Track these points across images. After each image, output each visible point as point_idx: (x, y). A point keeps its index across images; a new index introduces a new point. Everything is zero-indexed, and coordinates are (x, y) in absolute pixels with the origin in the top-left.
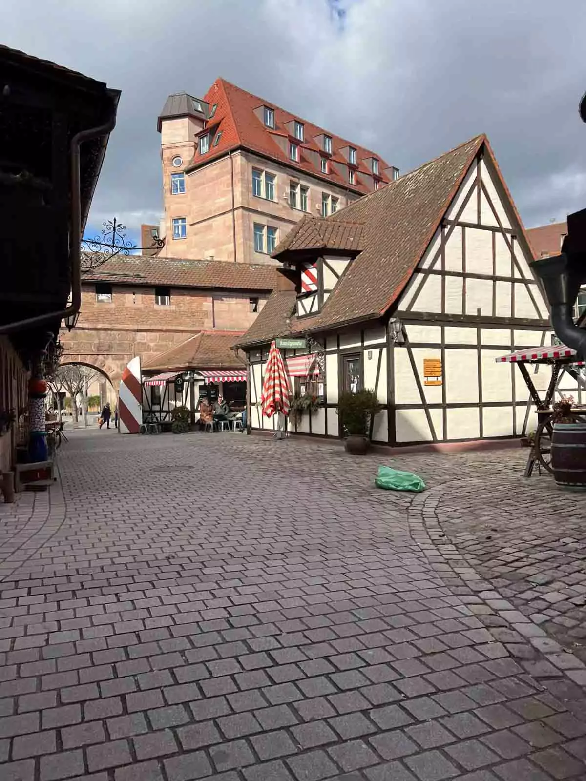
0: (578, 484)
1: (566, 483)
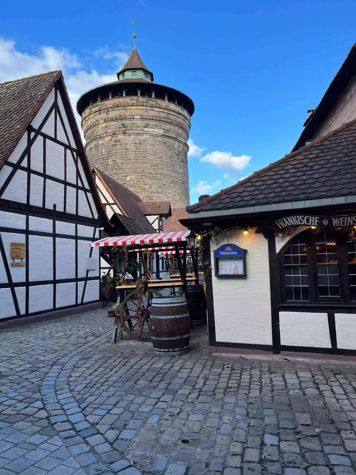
0: (176, 349)
1: (166, 350)
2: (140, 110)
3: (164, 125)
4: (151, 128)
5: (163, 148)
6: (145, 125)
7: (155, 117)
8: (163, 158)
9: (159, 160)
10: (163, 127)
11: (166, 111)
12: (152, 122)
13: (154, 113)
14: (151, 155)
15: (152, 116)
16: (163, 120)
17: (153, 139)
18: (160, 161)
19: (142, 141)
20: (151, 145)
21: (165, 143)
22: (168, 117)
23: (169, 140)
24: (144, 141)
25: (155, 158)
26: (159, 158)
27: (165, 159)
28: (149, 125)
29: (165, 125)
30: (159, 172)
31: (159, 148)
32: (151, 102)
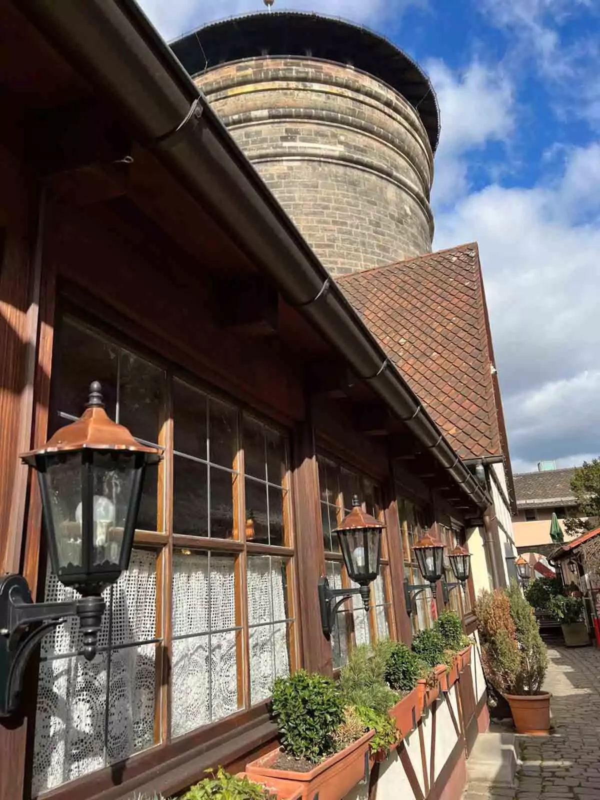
2: (266, 93)
3: (345, 132)
4: (304, 140)
5: (344, 196)
6: (284, 135)
7: (316, 109)
8: (349, 222)
9: (336, 228)
10: (342, 138)
11: (349, 93)
12: (308, 126)
13: (314, 96)
14: (306, 214)
15: (305, 108)
16: (342, 118)
17: (314, 169)
18: (340, 231)
19: (275, 177)
20: (306, 186)
21: (353, 184)
22: (357, 110)
23: (367, 175)
24: (285, 176)
25: (319, 222)
26: (335, 223)
27: (357, 228)
28: (297, 132)
29: (351, 136)
30: (336, 263)
31: (334, 194)
32: (301, 69)
